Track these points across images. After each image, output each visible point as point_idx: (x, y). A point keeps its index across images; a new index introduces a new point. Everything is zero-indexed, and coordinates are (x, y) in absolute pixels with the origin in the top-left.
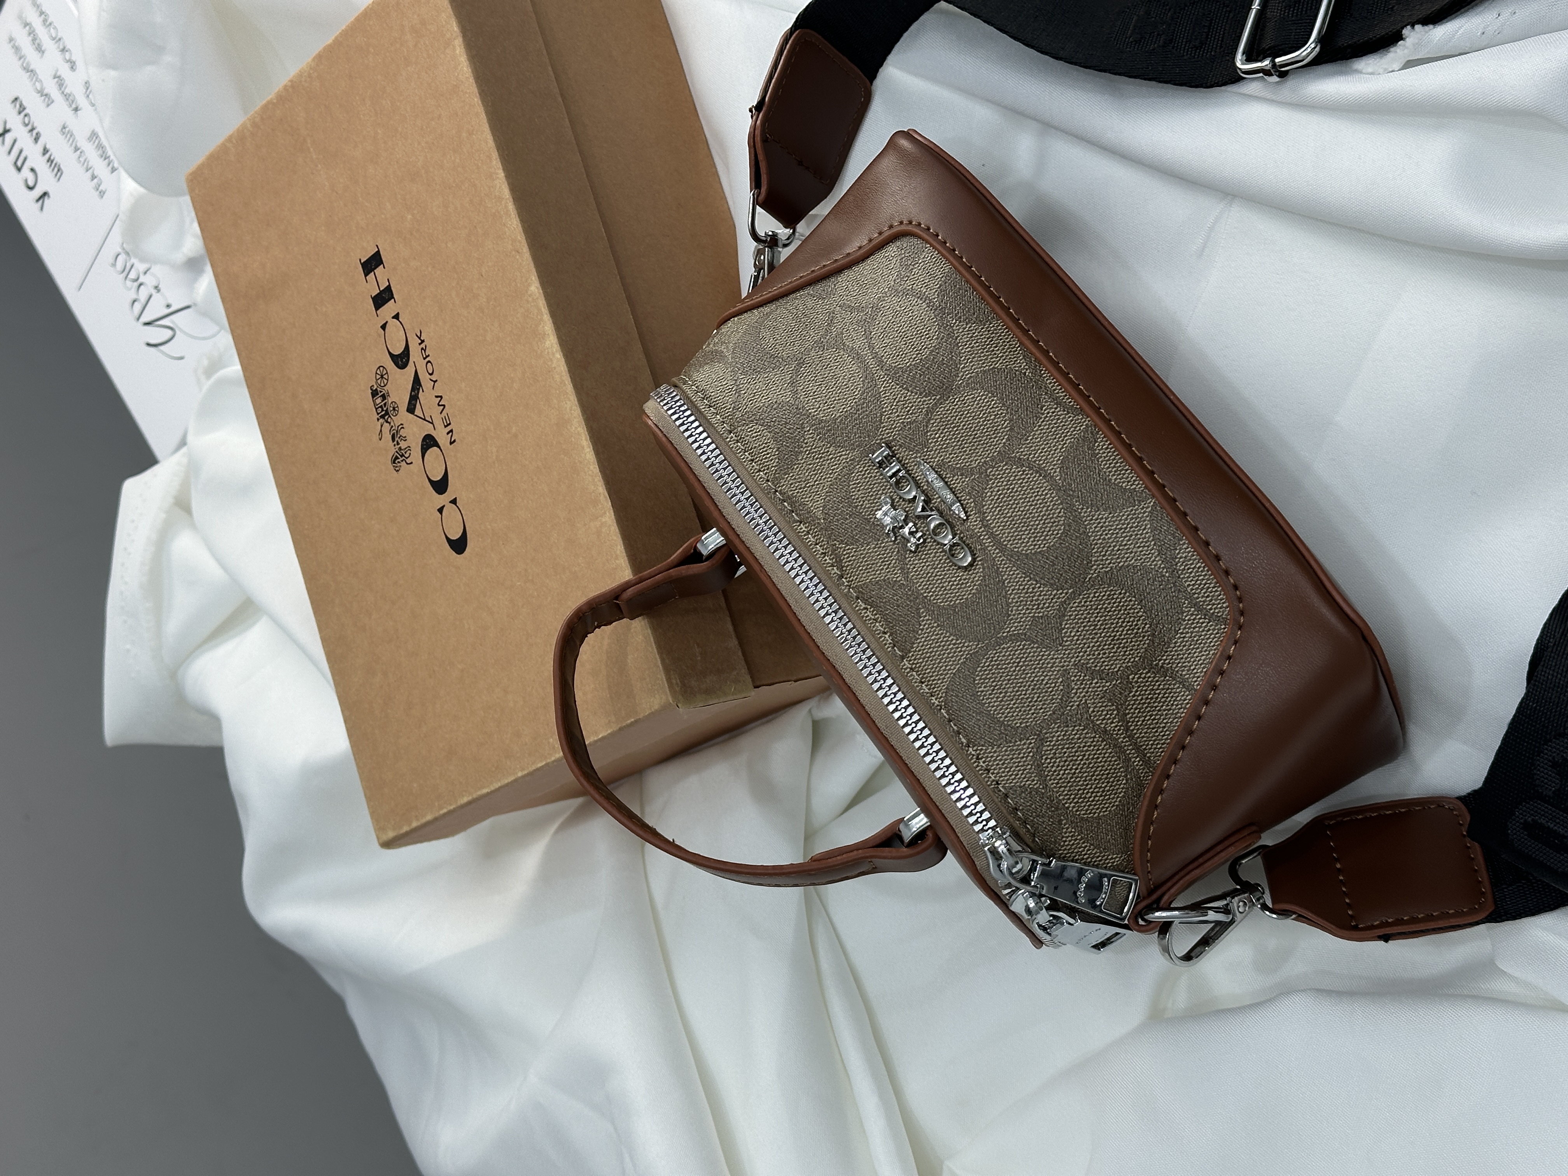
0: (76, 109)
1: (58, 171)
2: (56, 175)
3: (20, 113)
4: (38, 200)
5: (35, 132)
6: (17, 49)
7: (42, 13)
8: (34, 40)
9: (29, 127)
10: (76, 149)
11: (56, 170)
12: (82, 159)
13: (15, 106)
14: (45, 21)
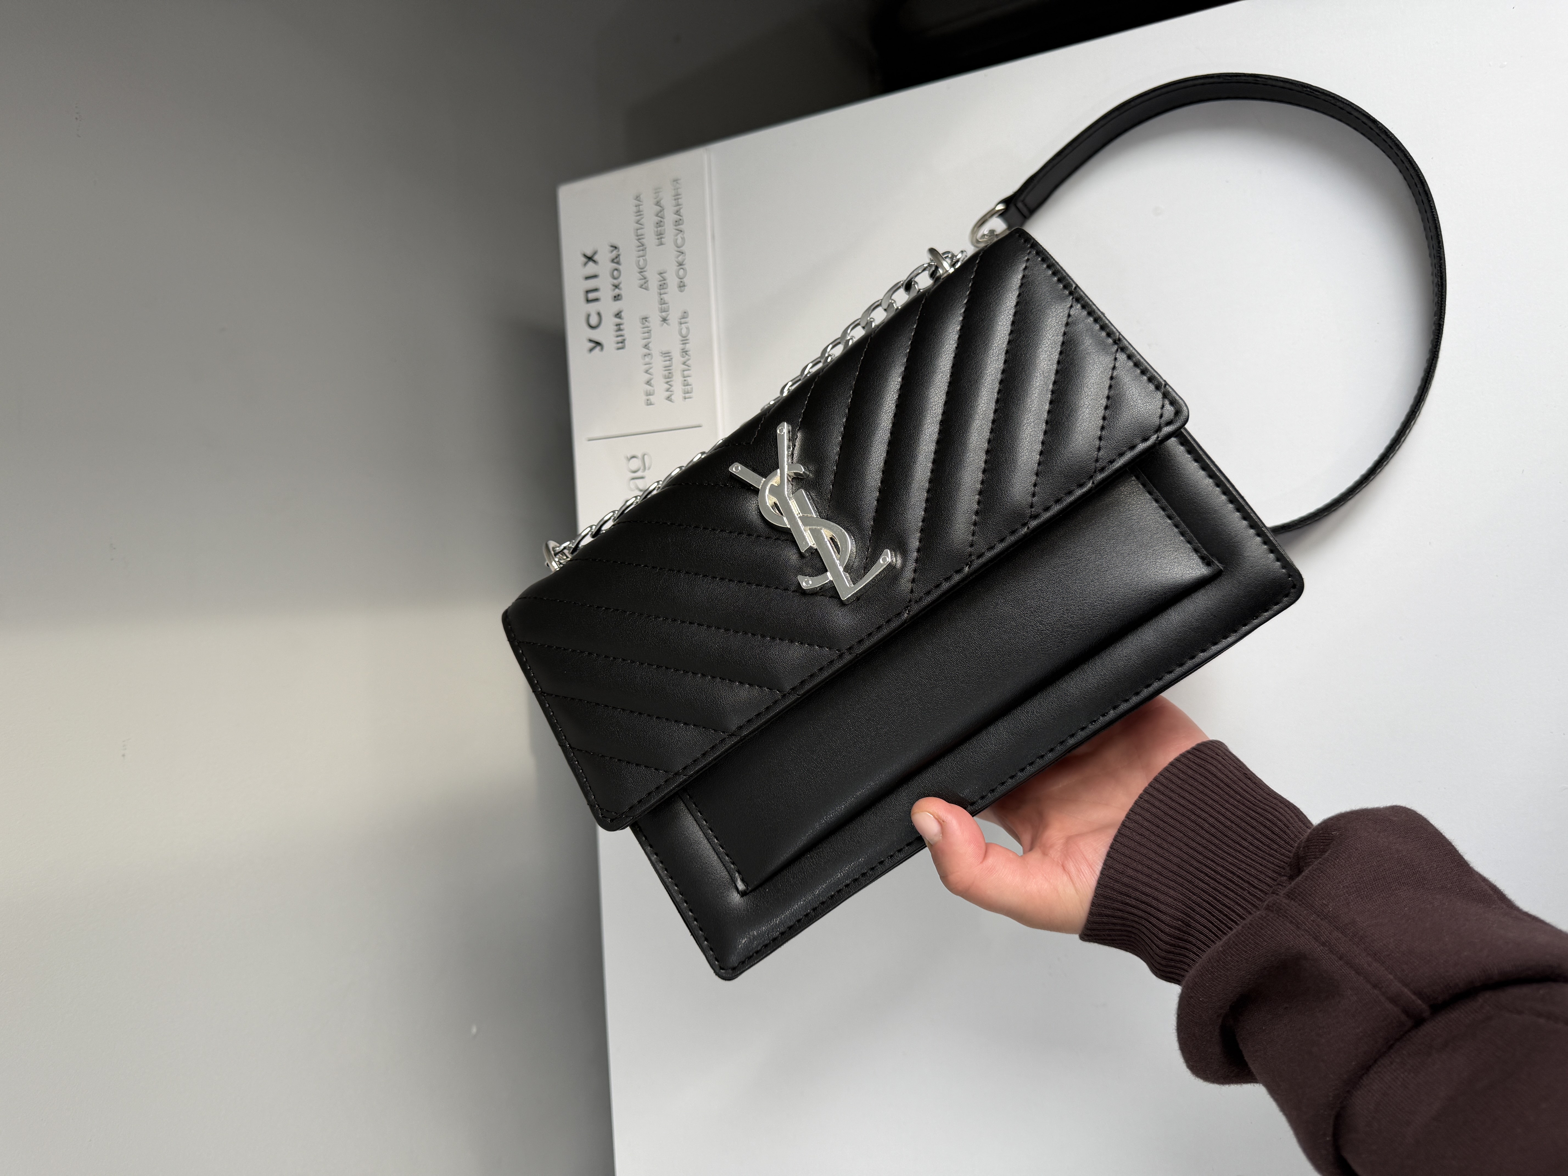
0: (664, 320)
1: (621, 344)
2: (618, 343)
3: (613, 261)
4: (591, 341)
5: (617, 291)
6: (639, 213)
7: (677, 213)
8: (659, 224)
9: (616, 282)
10: (646, 346)
11: (620, 339)
12: (647, 359)
13: (612, 251)
14: (678, 223)
